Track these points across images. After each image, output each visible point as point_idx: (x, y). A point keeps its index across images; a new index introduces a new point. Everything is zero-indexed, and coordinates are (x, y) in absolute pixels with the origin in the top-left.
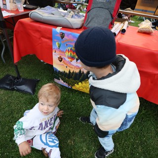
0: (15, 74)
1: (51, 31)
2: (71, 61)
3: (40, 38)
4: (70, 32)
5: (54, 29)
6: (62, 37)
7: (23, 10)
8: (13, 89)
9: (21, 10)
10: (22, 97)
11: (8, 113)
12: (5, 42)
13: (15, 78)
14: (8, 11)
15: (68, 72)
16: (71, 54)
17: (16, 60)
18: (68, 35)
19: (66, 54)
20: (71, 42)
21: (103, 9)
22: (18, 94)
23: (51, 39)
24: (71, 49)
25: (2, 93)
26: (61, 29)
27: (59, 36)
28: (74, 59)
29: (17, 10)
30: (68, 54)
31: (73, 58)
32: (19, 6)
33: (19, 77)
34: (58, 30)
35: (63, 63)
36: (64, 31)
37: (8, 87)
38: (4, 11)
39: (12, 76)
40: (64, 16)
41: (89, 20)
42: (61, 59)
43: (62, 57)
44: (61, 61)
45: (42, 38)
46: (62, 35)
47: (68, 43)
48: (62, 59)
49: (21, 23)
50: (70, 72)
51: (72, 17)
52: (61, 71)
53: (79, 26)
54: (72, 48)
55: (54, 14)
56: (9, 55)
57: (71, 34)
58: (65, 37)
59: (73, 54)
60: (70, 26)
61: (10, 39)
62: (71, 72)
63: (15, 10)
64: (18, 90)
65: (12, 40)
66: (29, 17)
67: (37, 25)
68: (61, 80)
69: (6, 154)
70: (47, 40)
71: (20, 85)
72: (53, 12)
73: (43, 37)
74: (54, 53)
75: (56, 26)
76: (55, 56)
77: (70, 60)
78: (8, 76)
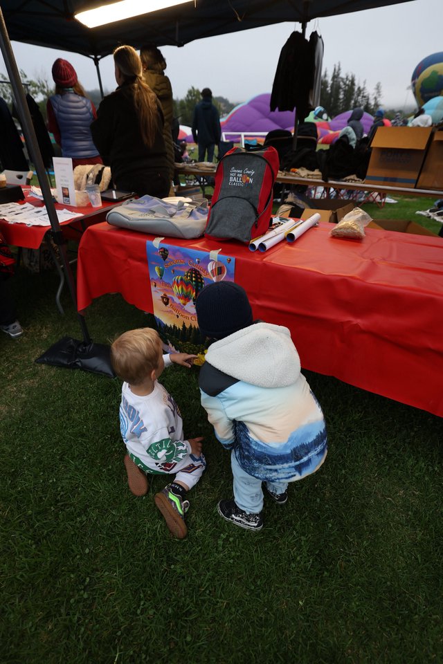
0: (80, 337)
1: (144, 245)
2: (185, 304)
3: (126, 260)
4: (177, 247)
5: (148, 242)
6: (165, 257)
7: (100, 205)
8: (74, 366)
9: (98, 204)
10: (91, 382)
11: (60, 410)
12: (63, 269)
13: (79, 344)
14: (71, 209)
15: (181, 328)
16: (182, 289)
17: (81, 305)
18: (174, 252)
19: (174, 289)
20: (180, 266)
21: (238, 200)
22: (84, 375)
23: (144, 260)
24: (182, 279)
25: (52, 373)
26: (162, 242)
27: (159, 254)
28: (189, 300)
29: (90, 206)
30: (177, 290)
31: (186, 298)
32: (93, 197)
33: (87, 342)
34: (157, 243)
35: (171, 309)
36: (166, 246)
37: (65, 362)
38: (65, 210)
39: (75, 341)
40: (171, 216)
41: (215, 221)
42: (166, 301)
43: (169, 295)
44: (166, 304)
45: (129, 260)
46: (165, 253)
47: (175, 268)
48: (168, 299)
49: (92, 233)
50: (184, 326)
51: (191, 214)
52: (169, 325)
53: (198, 233)
54: (184, 278)
55: (154, 212)
56: (69, 296)
57: (178, 250)
58: (169, 257)
59: (187, 289)
60: (178, 234)
61: (72, 264)
62: (188, 326)
63: (85, 205)
64: (85, 368)
65: (74, 266)
66: (105, 221)
67: (119, 235)
68: (170, 345)
69: (51, 481)
70: (139, 263)
71: (89, 356)
72: (153, 207)
73: (130, 257)
74: (153, 288)
75: (153, 235)
76: (157, 295)
77: (181, 301)
78: (67, 339)
